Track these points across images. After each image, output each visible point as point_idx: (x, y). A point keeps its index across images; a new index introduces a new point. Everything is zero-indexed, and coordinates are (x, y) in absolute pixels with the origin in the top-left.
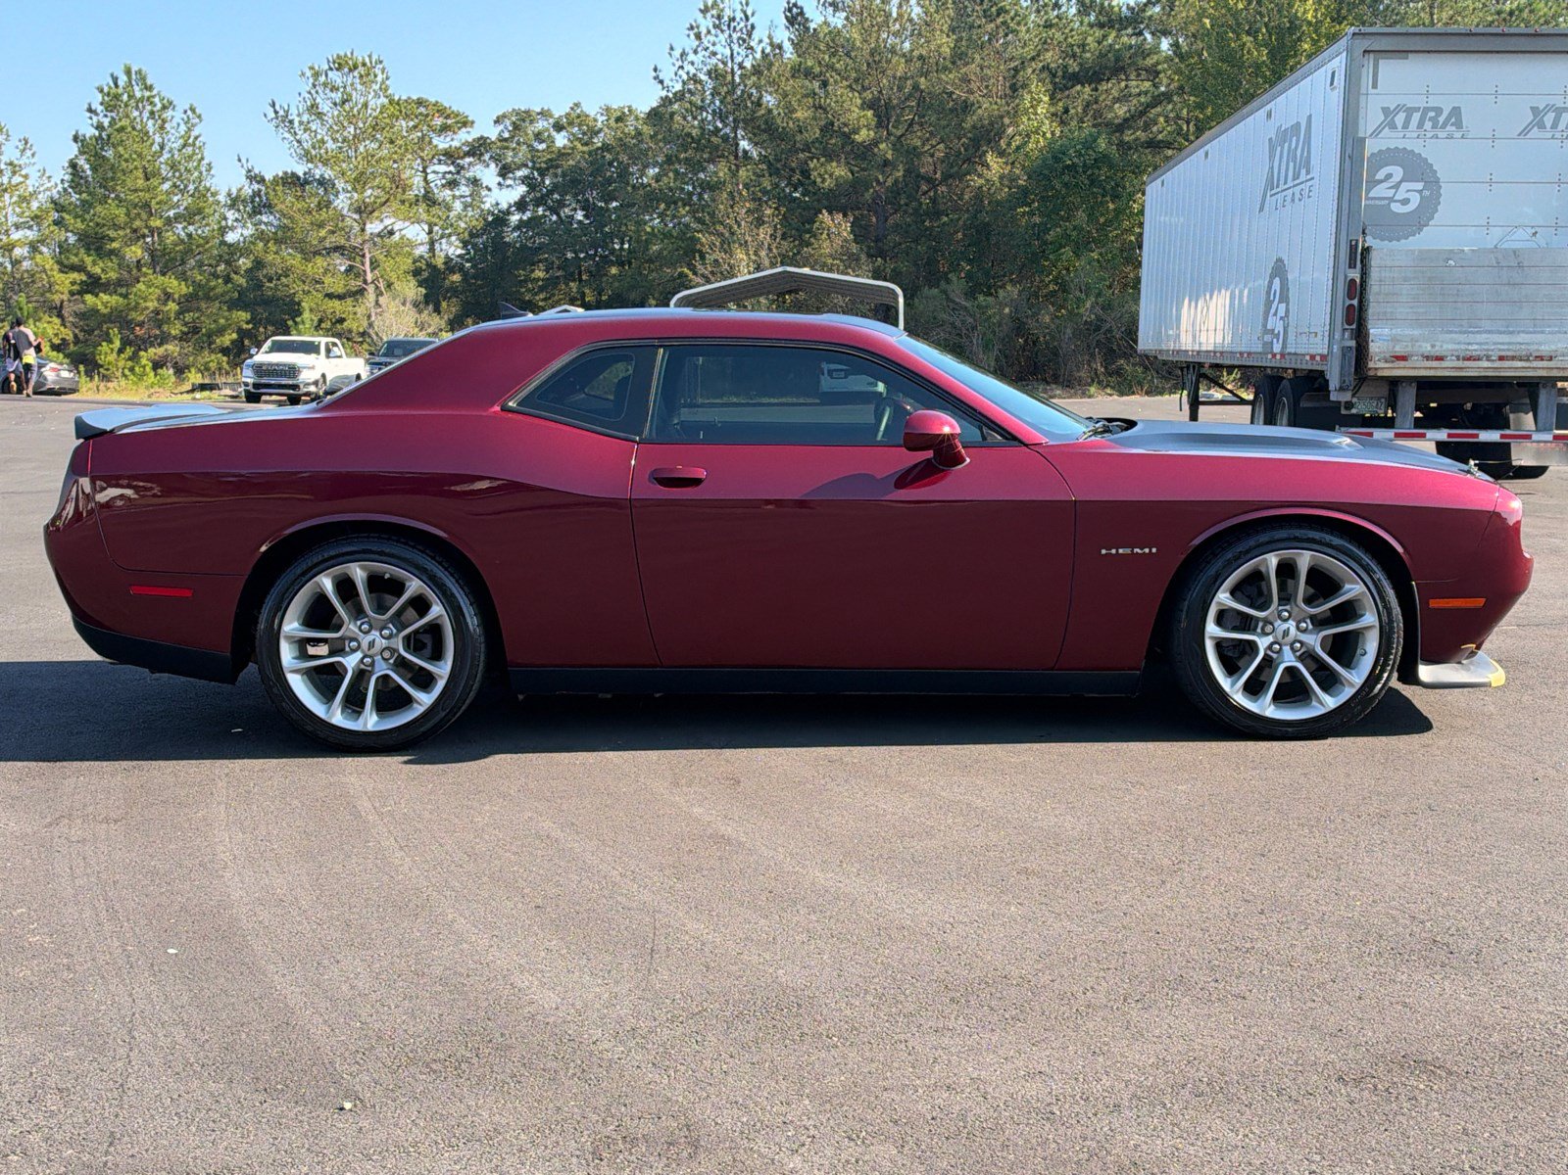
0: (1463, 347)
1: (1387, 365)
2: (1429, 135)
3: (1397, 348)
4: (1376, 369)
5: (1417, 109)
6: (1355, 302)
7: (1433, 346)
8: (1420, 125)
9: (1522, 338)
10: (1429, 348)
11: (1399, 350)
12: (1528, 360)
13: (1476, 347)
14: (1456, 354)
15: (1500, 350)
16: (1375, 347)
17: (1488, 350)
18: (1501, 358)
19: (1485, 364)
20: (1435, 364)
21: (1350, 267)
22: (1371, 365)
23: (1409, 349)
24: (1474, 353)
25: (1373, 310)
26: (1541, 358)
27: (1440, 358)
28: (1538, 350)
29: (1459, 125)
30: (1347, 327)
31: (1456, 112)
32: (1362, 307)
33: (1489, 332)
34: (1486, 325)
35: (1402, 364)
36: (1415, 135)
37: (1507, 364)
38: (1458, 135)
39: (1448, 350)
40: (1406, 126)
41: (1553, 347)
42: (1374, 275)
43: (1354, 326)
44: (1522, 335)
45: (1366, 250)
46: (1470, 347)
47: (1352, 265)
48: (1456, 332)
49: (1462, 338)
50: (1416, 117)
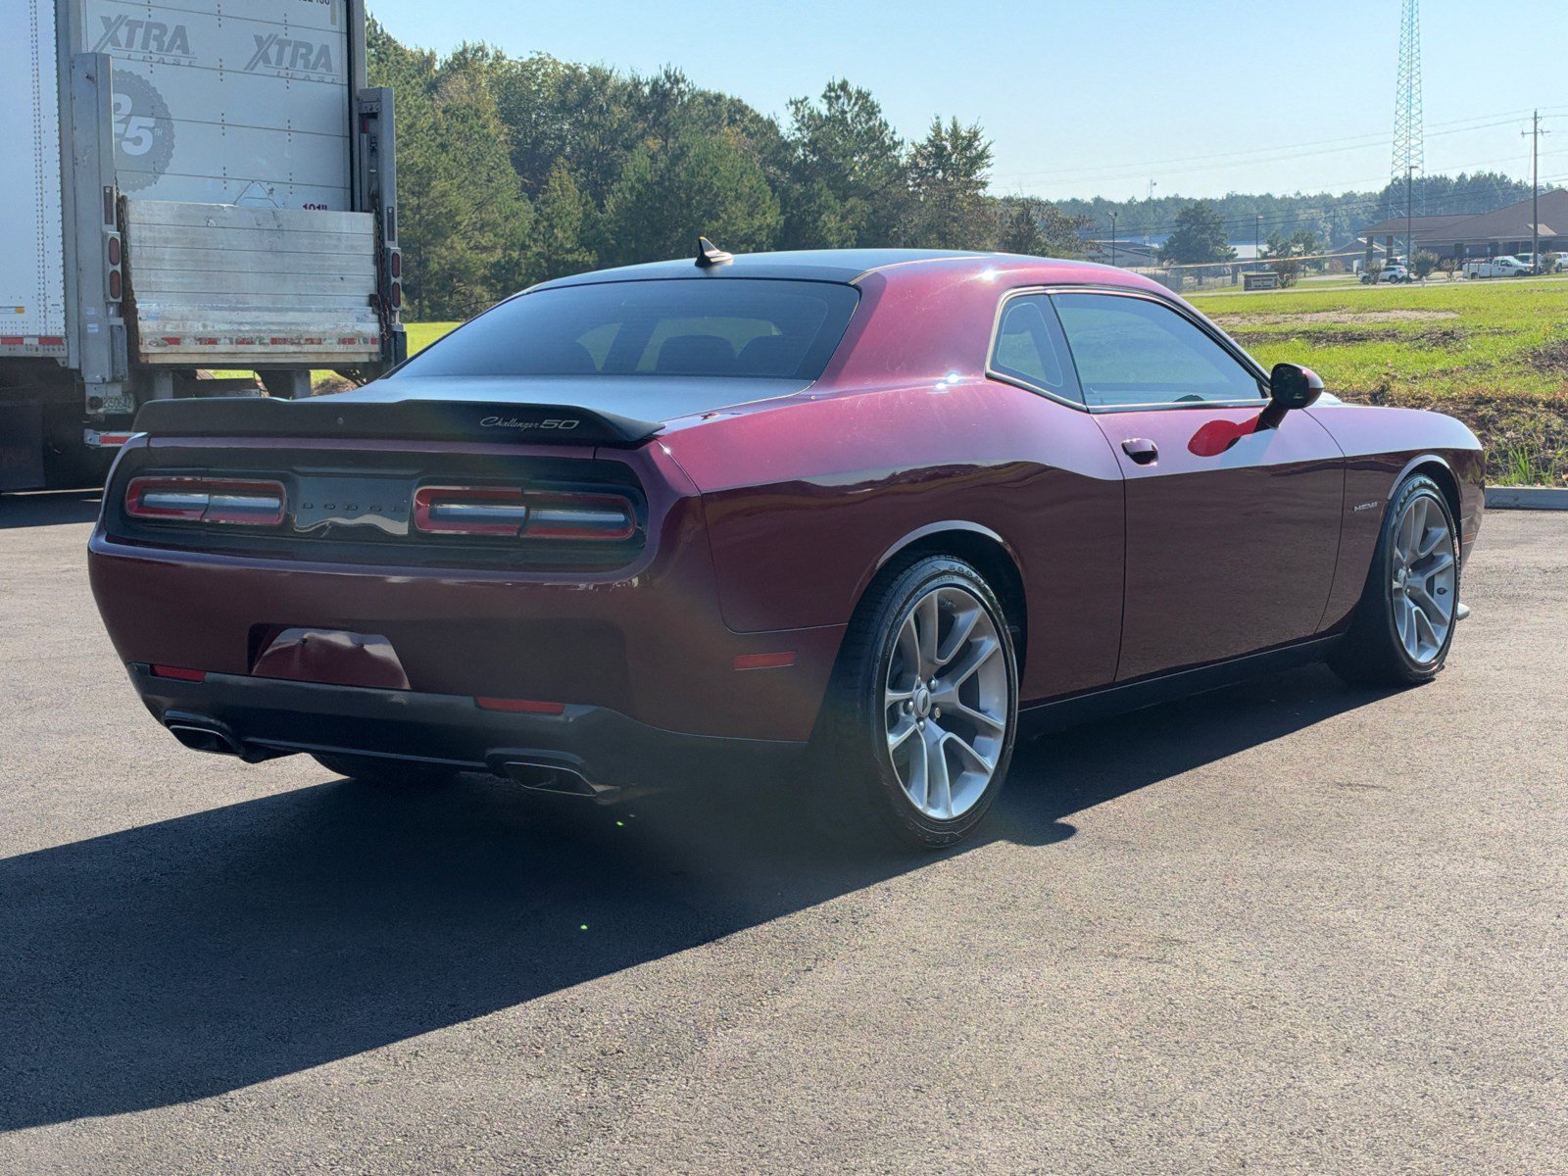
0: (236, 327)
1: (158, 350)
2: (155, 58)
3: (168, 329)
4: (147, 354)
5: (140, 24)
6: (118, 268)
7: (204, 326)
8: (145, 46)
9: (291, 317)
10: (201, 329)
11: (170, 329)
12: (299, 344)
13: (247, 328)
14: (228, 335)
15: (272, 331)
16: (145, 327)
17: (260, 331)
18: (274, 341)
19: (258, 348)
20: (208, 348)
21: (106, 223)
22: (142, 349)
23: (181, 330)
24: (247, 336)
25: (136, 279)
26: (311, 341)
27: (213, 341)
28: (308, 332)
29: (185, 50)
30: (112, 300)
31: (180, 31)
32: (126, 274)
33: (259, 309)
34: (254, 301)
35: (174, 348)
36: (140, 56)
37: (280, 348)
38: (185, 61)
39: (221, 331)
40: (130, 43)
41: (321, 329)
42: (134, 232)
43: (120, 300)
44: (291, 313)
45: (122, 200)
46: (242, 328)
47: (109, 221)
48: (225, 309)
49: (234, 316)
50: (140, 32)
